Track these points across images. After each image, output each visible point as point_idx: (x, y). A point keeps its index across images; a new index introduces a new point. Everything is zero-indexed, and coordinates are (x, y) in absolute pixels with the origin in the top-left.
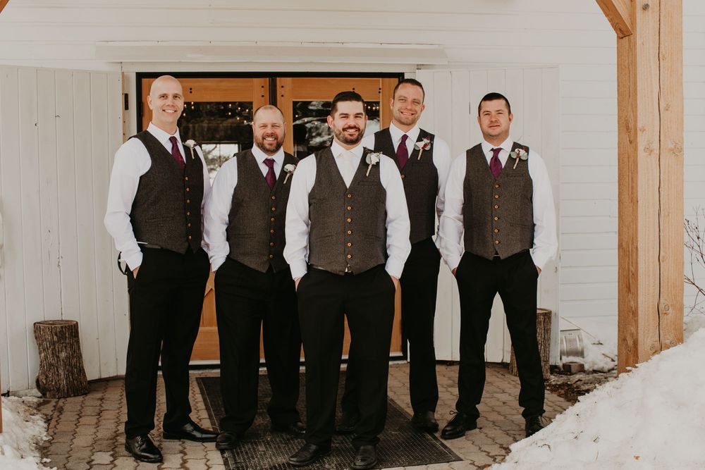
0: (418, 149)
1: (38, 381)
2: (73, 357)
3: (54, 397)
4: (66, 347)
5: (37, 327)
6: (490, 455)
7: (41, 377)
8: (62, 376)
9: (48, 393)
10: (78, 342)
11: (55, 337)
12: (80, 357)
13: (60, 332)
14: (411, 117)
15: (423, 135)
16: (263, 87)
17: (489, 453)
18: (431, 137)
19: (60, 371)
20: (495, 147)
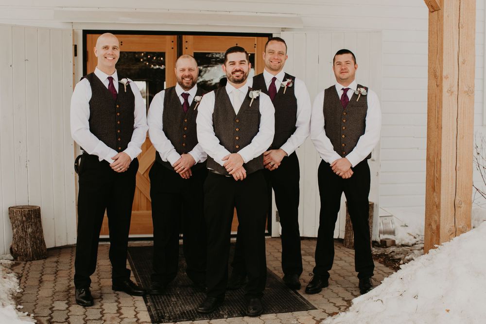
0: (283, 86)
1: (11, 249)
2: (36, 232)
3: (23, 260)
4: (31, 225)
5: (11, 210)
6: (336, 305)
7: (14, 246)
8: (29, 246)
9: (18, 257)
10: (40, 221)
11: (24, 218)
12: (41, 232)
13: (28, 214)
14: (278, 65)
15: (287, 76)
16: (173, 42)
17: (335, 304)
18: (293, 78)
19: (27, 242)
20: (345, 88)
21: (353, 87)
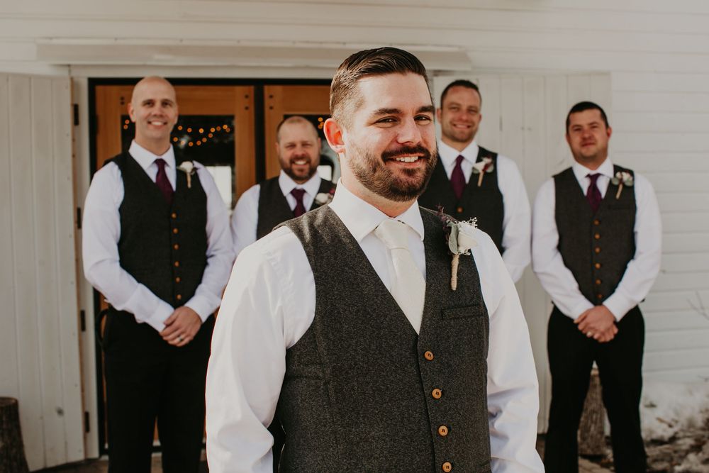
0: (476, 172)
2: (12, 447)
4: (2, 434)
10: (18, 427)
12: (20, 446)
14: (467, 131)
15: (483, 153)
16: (246, 97)
18: (494, 156)
20: (593, 172)
21: (606, 169)
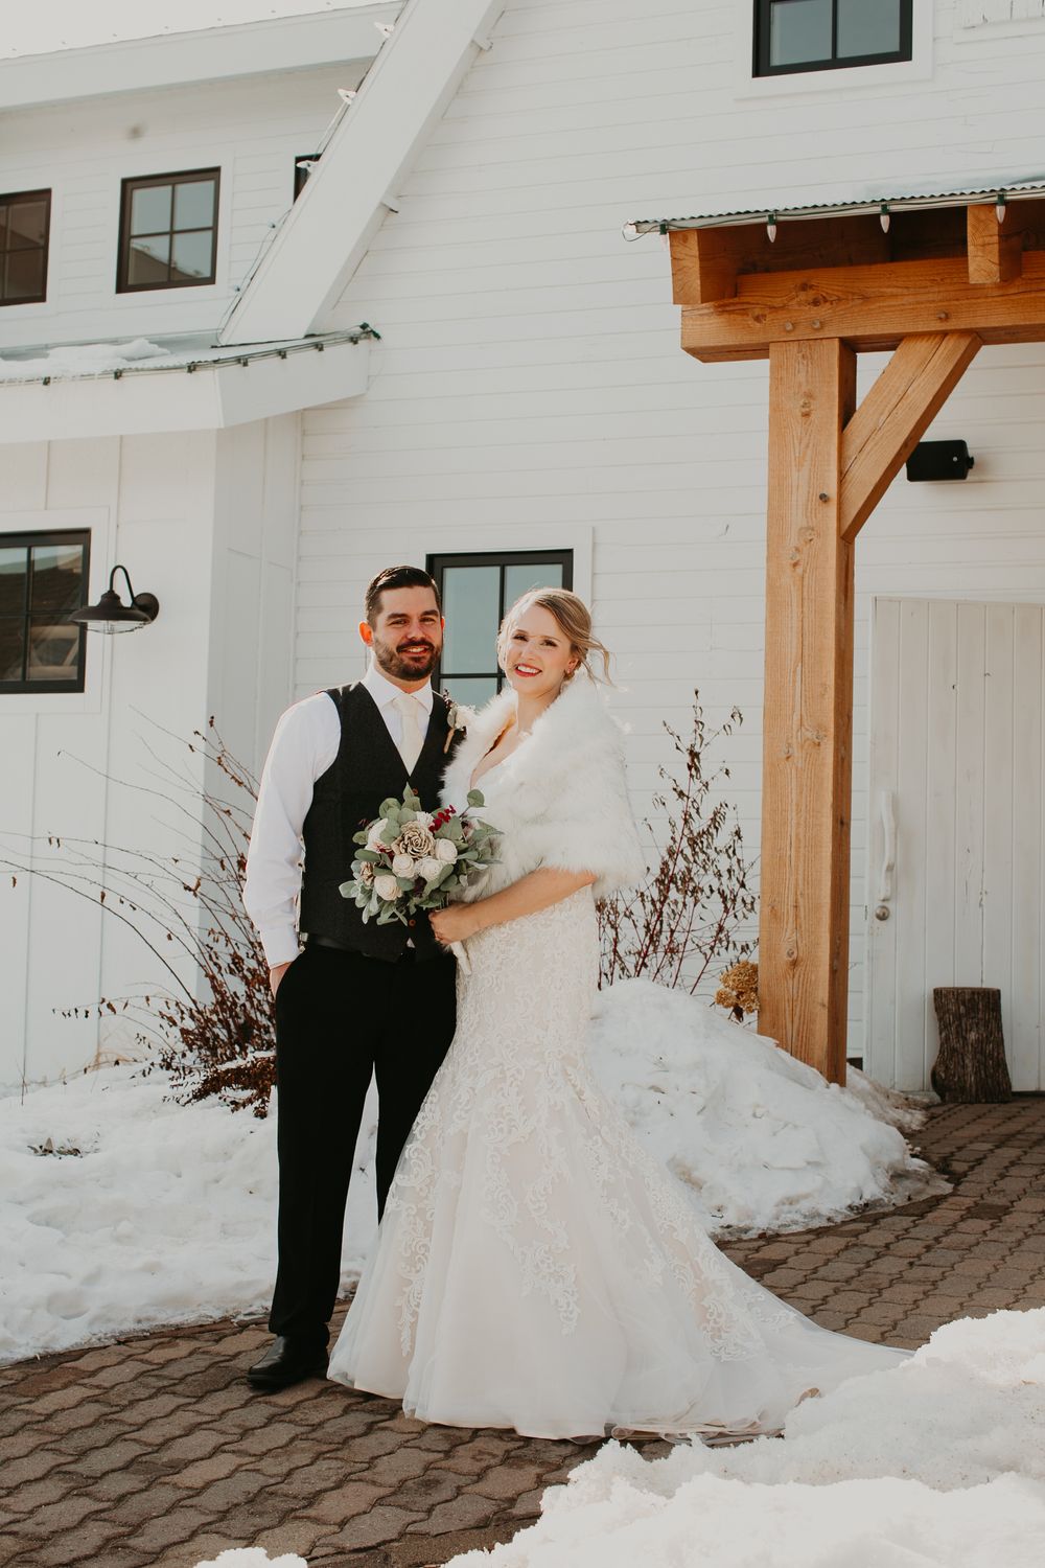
1: (934, 1074)
2: (988, 1042)
3: (956, 1100)
4: (977, 1024)
5: (939, 994)
7: (939, 1069)
8: (970, 1069)
9: (947, 1094)
10: (998, 1019)
11: (962, 1008)
12: (1000, 1042)
13: (969, 1000)
19: (967, 1061)
